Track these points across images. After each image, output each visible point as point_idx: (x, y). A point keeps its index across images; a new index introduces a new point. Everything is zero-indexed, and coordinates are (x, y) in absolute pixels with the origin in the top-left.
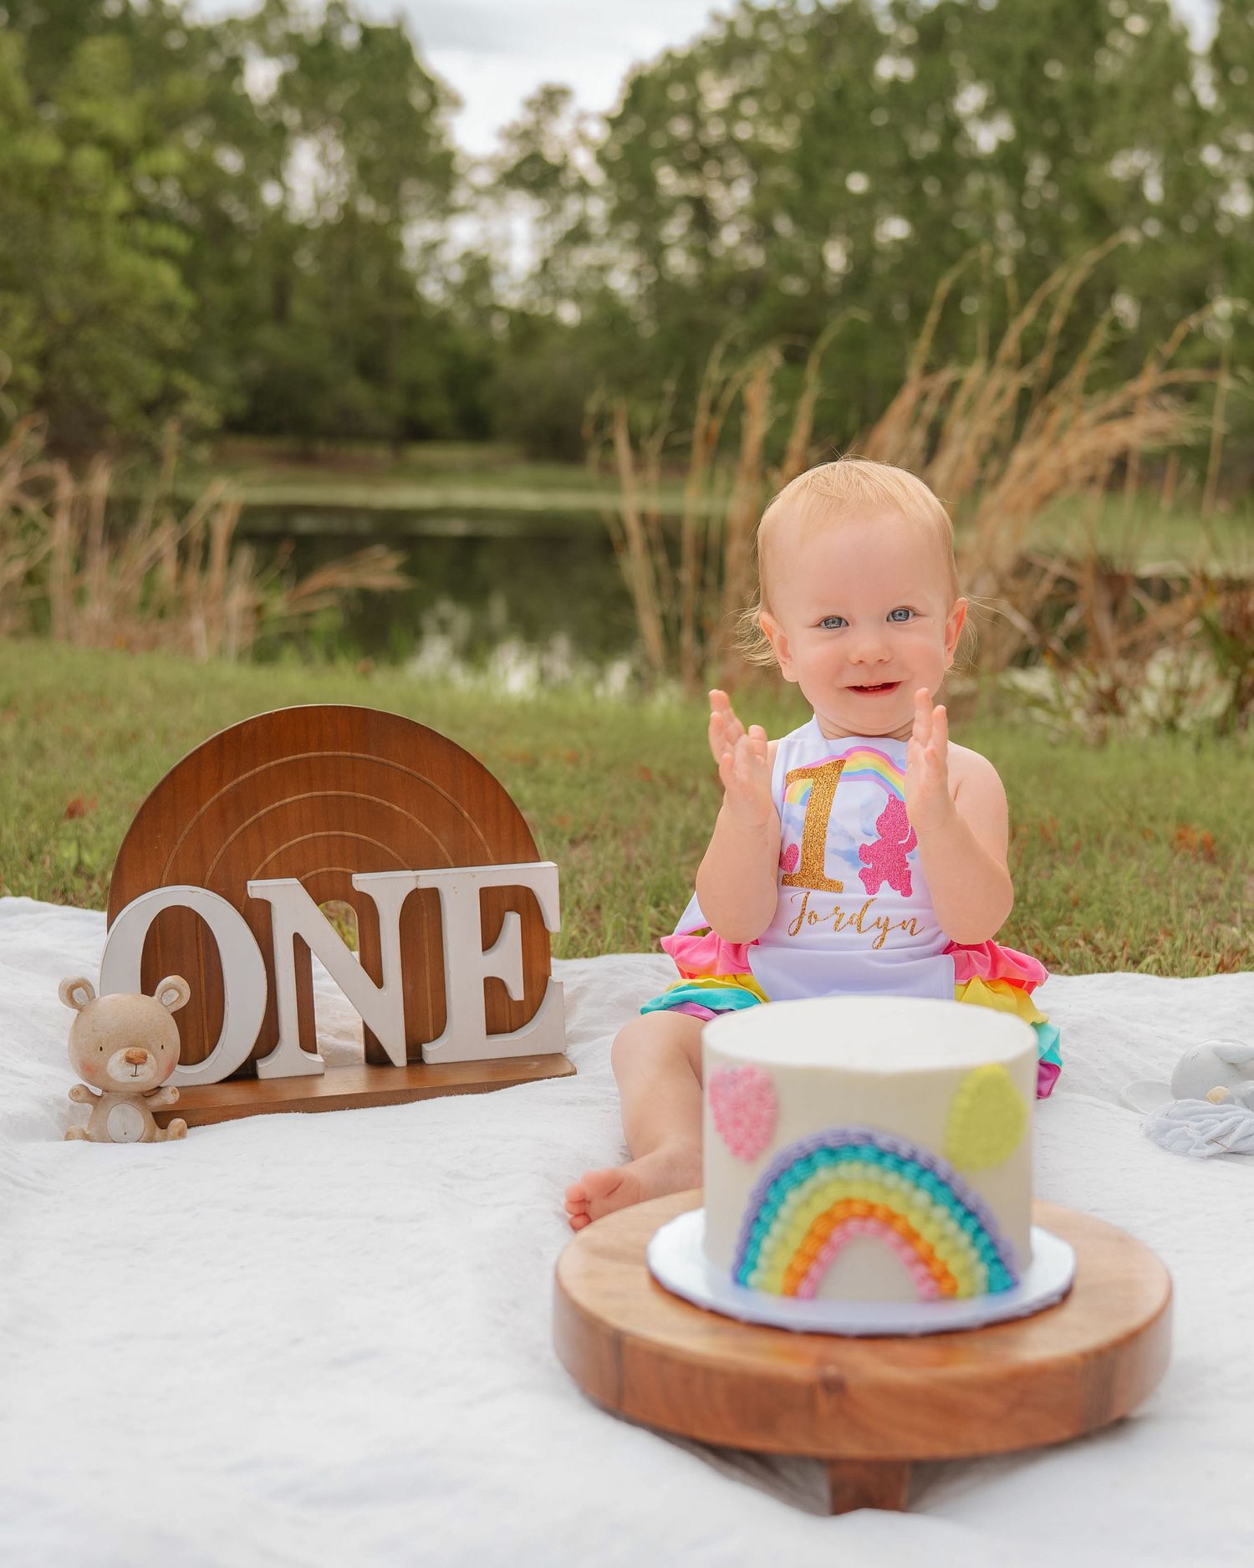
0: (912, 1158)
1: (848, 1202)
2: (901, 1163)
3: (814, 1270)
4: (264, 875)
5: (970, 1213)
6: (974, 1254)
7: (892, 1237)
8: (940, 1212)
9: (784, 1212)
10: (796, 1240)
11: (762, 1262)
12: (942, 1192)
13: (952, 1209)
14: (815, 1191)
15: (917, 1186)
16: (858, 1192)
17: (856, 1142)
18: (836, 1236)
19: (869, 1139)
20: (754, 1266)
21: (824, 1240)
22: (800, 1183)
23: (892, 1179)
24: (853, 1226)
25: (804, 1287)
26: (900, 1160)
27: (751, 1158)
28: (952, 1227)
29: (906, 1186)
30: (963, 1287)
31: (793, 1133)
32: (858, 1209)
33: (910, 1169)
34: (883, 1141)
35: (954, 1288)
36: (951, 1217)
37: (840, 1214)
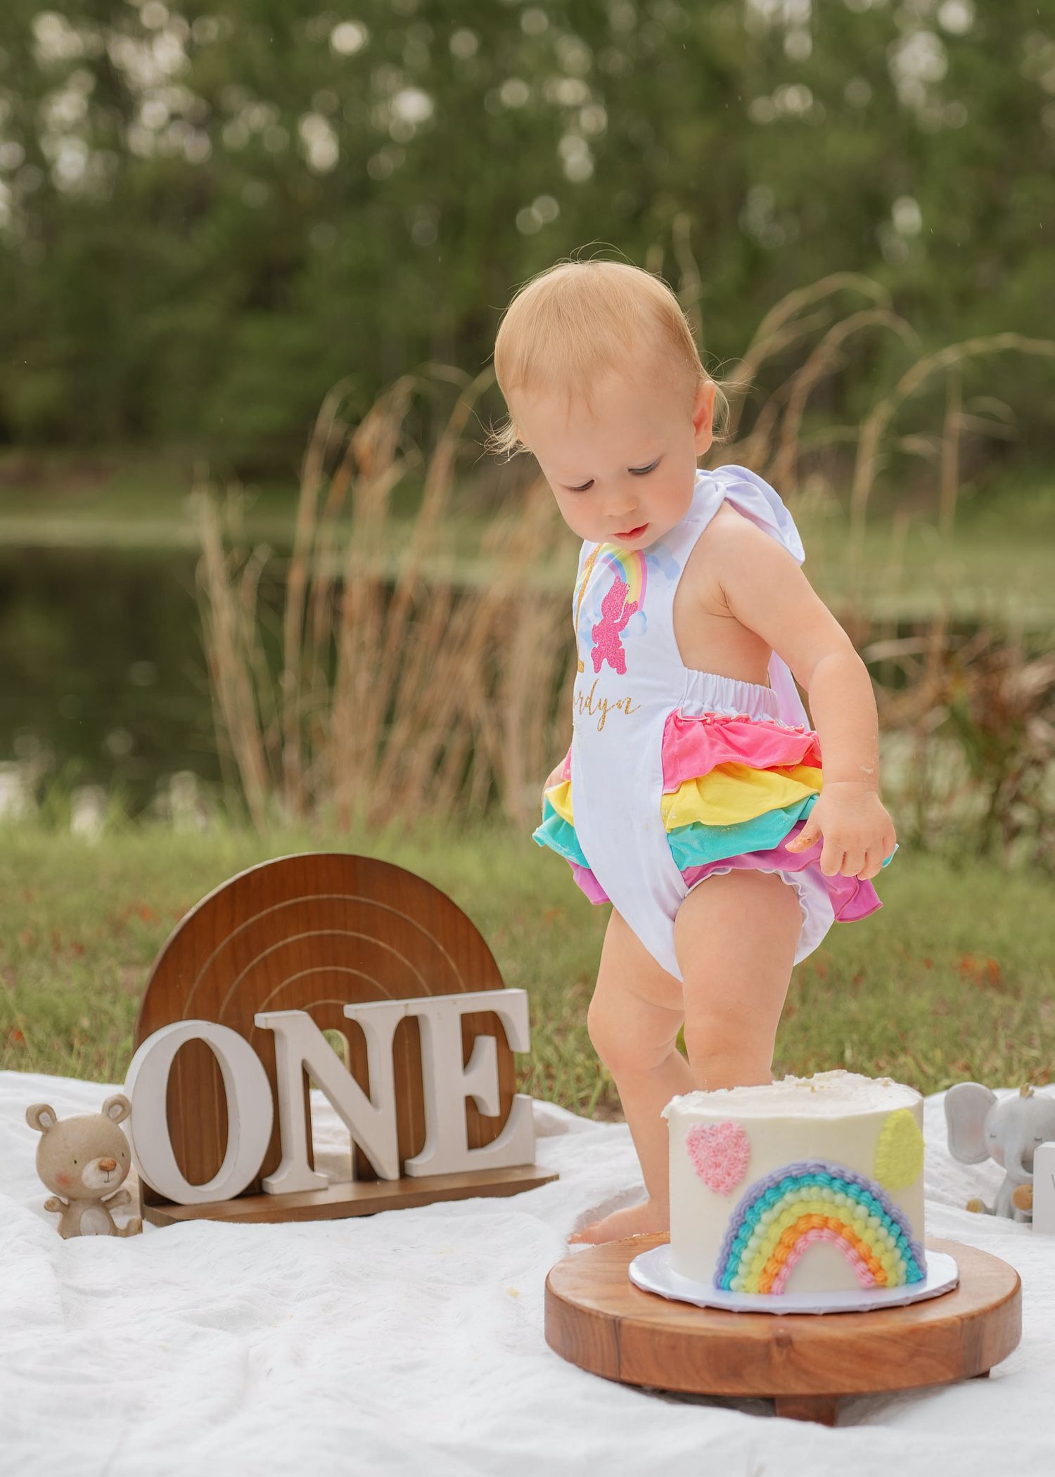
0: (854, 1181)
1: (809, 1216)
2: (846, 1185)
3: (784, 1271)
4: (270, 1008)
5: (894, 1222)
7: (841, 1241)
8: (875, 1221)
9: (759, 1229)
10: (768, 1249)
11: (742, 1269)
12: (875, 1206)
13: (882, 1219)
14: (783, 1211)
15: (857, 1202)
16: (815, 1208)
17: (813, 1170)
18: (800, 1244)
20: (735, 1273)
21: (791, 1247)
22: (771, 1205)
23: (840, 1197)
24: (812, 1235)
25: (776, 1285)
26: (845, 1182)
27: (729, 1191)
28: (883, 1231)
29: (850, 1202)
30: (892, 1279)
31: (762, 1169)
32: (816, 1221)
33: (853, 1189)
34: (833, 1169)
35: (886, 1279)
36: (881, 1224)
37: (802, 1226)
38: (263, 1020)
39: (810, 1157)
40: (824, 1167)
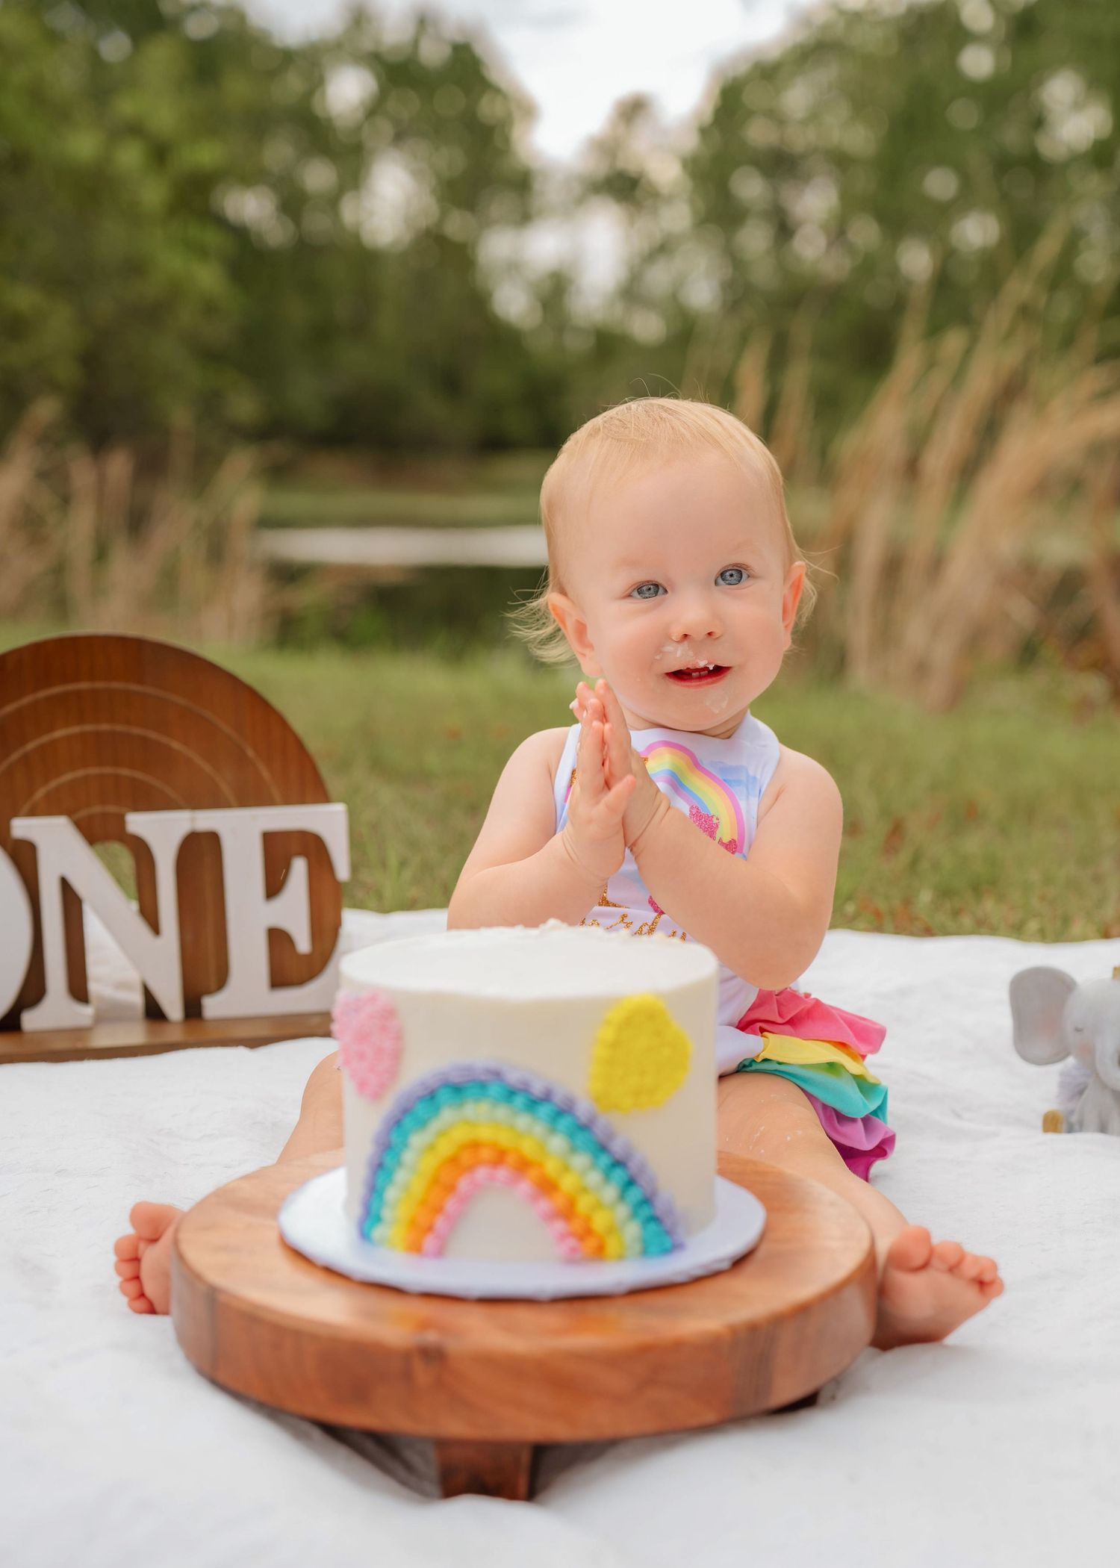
0: (547, 1097)
1: (475, 1146)
2: (534, 1103)
3: (440, 1223)
4: (33, 813)
5: (619, 1163)
6: (622, 1211)
7: (525, 1187)
8: (580, 1161)
9: (408, 1157)
10: (418, 1189)
11: (386, 1214)
12: (581, 1138)
13: (596, 1157)
14: (442, 1133)
15: (553, 1130)
16: (485, 1133)
17: (483, 1078)
18: (463, 1184)
19: (497, 1075)
20: (379, 1219)
21: (451, 1188)
22: (423, 1124)
23: (523, 1121)
24: (481, 1173)
25: (429, 1242)
26: (532, 1099)
27: (375, 1096)
28: (594, 1178)
29: (539, 1129)
30: (612, 1246)
31: (416, 1069)
32: (485, 1154)
33: (544, 1110)
34: (513, 1077)
35: (601, 1247)
36: (593, 1166)
37: (466, 1158)
38: (22, 827)
39: (480, 1057)
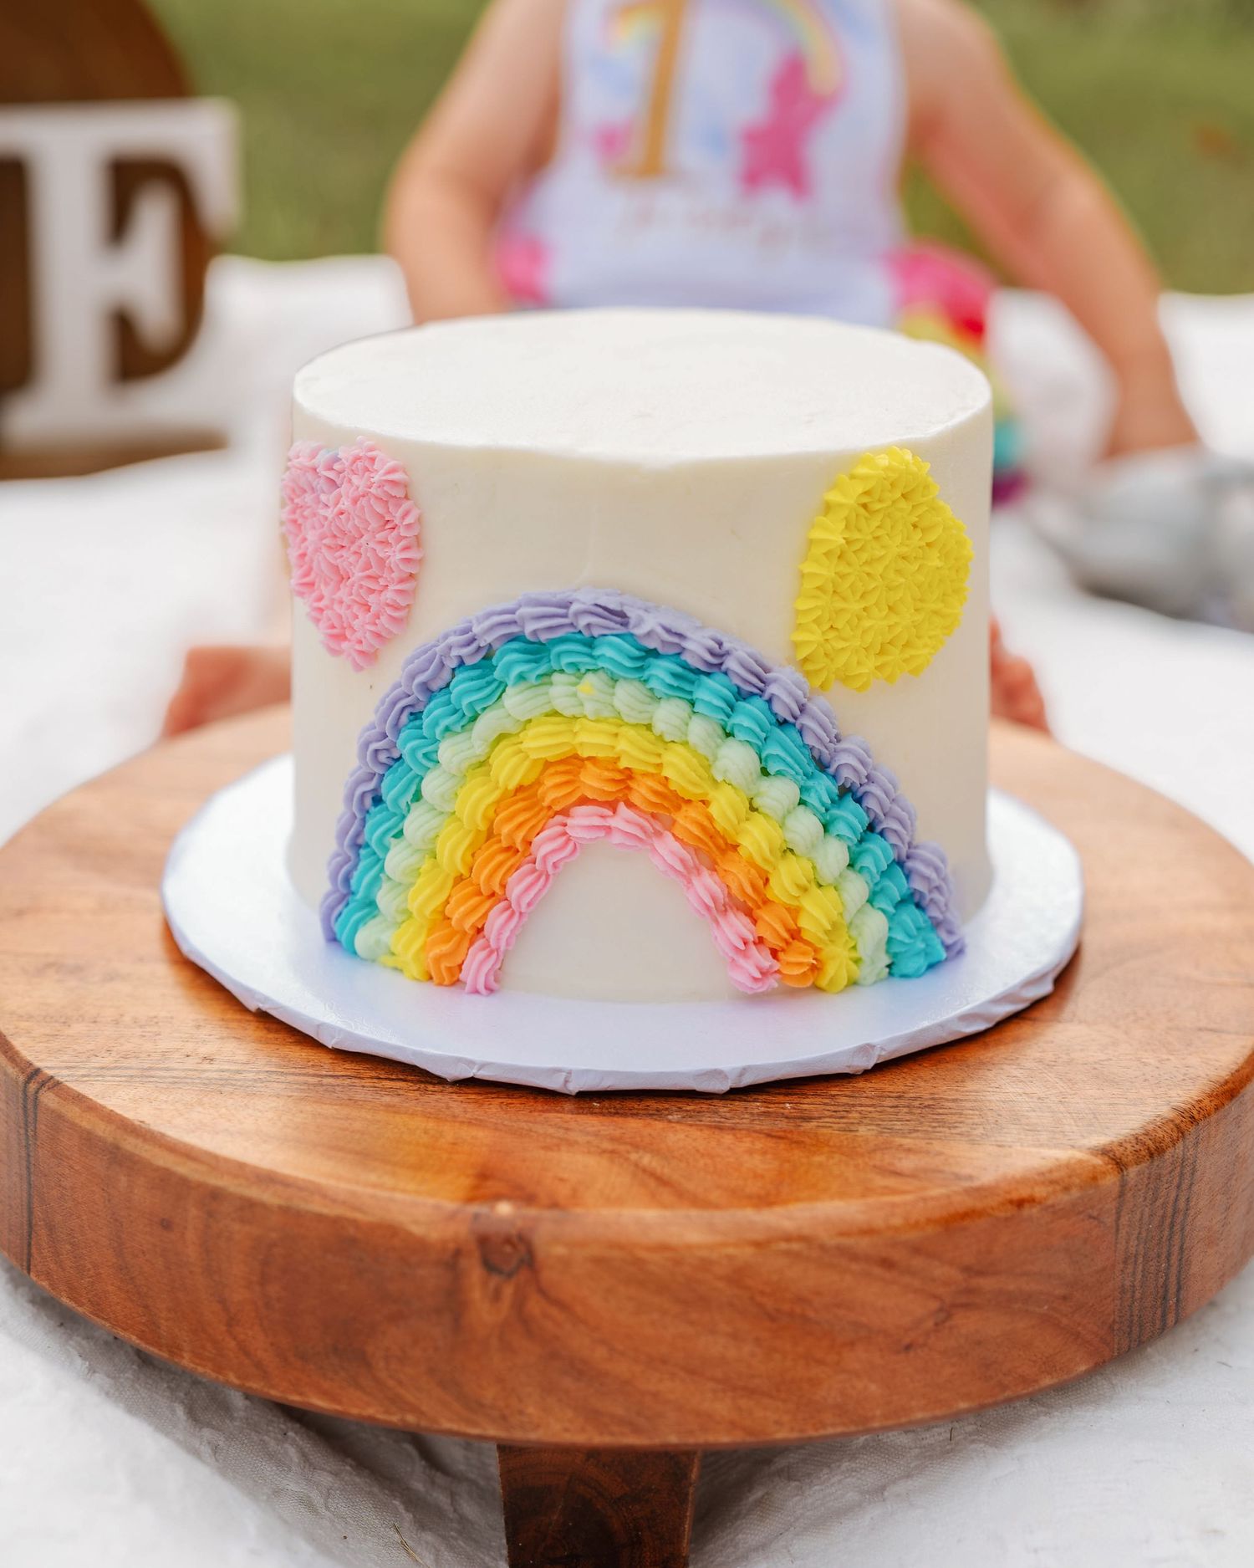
0: (718, 662)
1: (573, 763)
2: (690, 676)
3: (496, 921)
6: (857, 888)
8: (779, 792)
10: (453, 850)
11: (387, 900)
12: (781, 745)
13: (806, 784)
15: (726, 733)
16: (591, 740)
17: (589, 621)
18: (544, 846)
20: (371, 909)
21: (518, 852)
22: (468, 719)
23: (668, 714)
24: (584, 823)
25: (475, 964)
26: (688, 668)
28: (806, 824)
29: (700, 730)
30: (836, 966)
31: (451, 608)
32: (592, 781)
33: (711, 691)
34: (651, 624)
35: (816, 968)
36: (802, 801)
37: (555, 790)
39: (583, 583)
40: (621, 616)
